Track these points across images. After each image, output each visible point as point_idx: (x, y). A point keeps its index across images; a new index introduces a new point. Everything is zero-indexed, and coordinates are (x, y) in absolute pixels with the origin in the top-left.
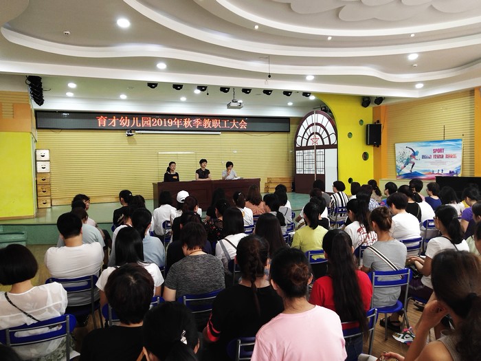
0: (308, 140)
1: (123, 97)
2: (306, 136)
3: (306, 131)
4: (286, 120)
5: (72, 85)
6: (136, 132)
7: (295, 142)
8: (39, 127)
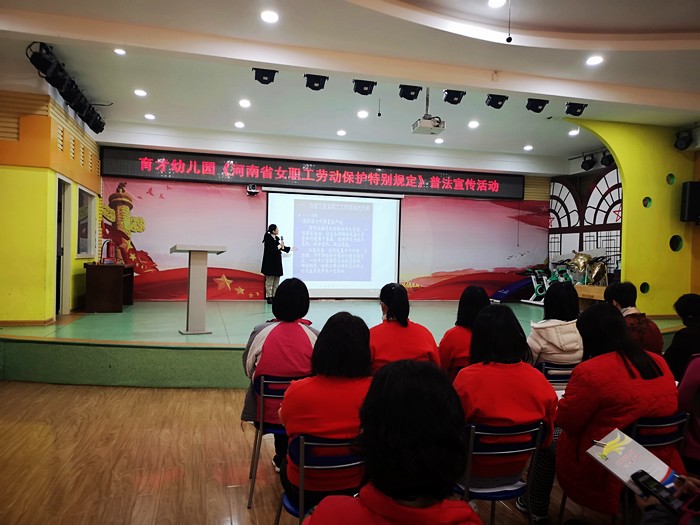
1: (239, 125)
4: (518, 179)
6: (264, 188)
8: (105, 173)
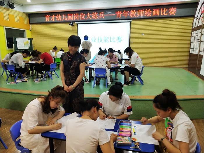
3: (199, 11)
6: (76, 23)
8: (30, 22)
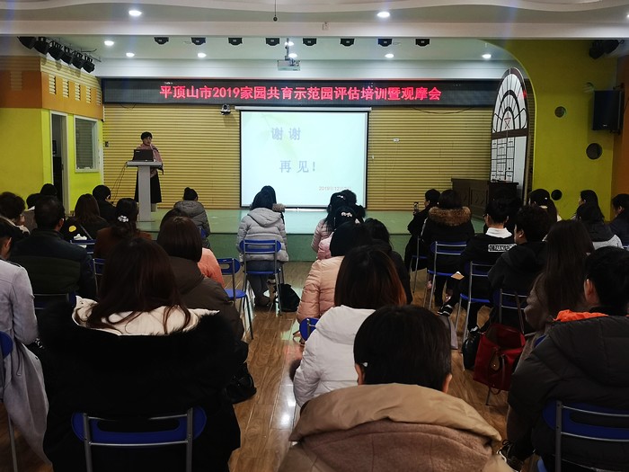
0: (502, 120)
1: (202, 55)
2: (501, 116)
3: (501, 106)
5: (109, 43)
7: (492, 126)
8: (105, 101)
